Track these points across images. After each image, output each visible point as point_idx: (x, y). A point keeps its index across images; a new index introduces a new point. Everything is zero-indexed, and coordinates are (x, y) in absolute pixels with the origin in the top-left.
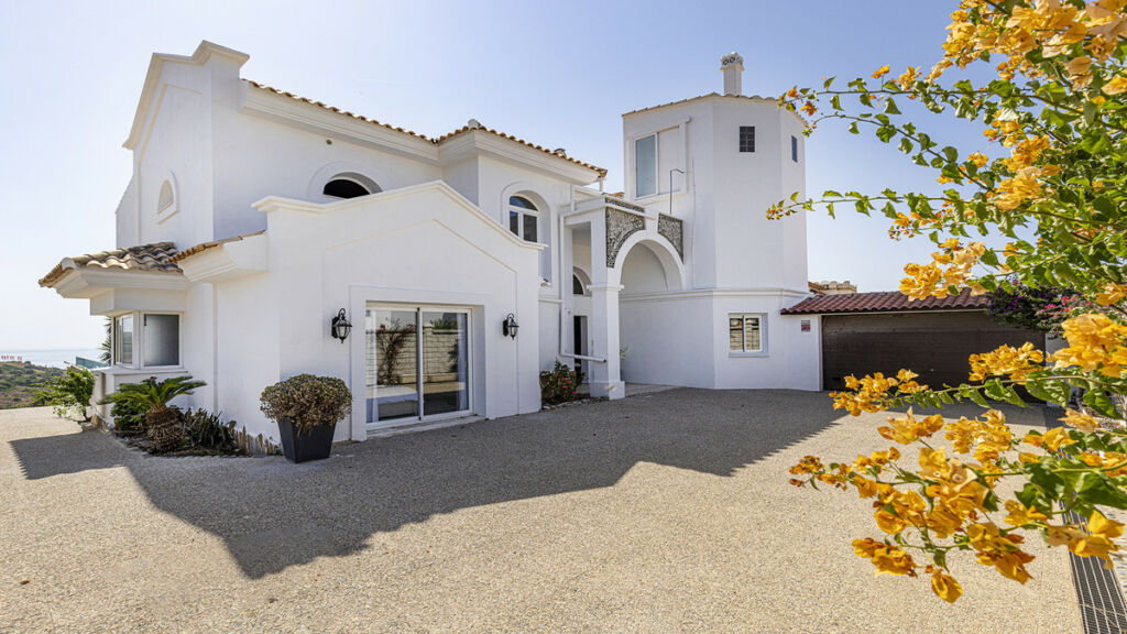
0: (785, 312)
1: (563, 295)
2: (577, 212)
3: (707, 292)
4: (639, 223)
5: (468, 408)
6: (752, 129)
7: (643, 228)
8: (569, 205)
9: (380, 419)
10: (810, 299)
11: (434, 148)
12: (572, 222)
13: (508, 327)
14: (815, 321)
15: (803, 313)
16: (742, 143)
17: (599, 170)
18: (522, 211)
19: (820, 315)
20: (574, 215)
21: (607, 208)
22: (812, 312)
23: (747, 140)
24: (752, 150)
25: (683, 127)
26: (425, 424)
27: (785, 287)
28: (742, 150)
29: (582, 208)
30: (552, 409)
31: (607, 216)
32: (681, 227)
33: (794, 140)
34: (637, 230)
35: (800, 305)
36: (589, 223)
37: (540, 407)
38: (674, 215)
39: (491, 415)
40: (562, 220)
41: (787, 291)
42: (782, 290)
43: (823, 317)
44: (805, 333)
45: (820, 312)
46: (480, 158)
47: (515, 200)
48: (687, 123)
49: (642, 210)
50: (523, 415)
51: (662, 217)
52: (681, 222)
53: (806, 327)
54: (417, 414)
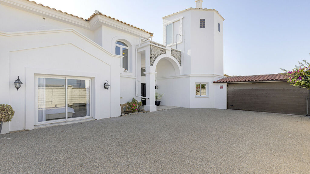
0: (214, 82)
1: (137, 76)
2: (141, 47)
3: (188, 76)
4: (164, 51)
5: (89, 115)
6: (204, 20)
7: (165, 53)
8: (139, 45)
9: (47, 120)
10: (224, 78)
11: (86, 22)
12: (140, 50)
13: (106, 86)
14: (225, 85)
15: (221, 82)
16: (201, 25)
17: (150, 33)
18: (122, 47)
19: (226, 83)
20: (140, 48)
21: (151, 45)
22: (223, 82)
23: (202, 23)
24: (204, 27)
25: (181, 20)
26: (68, 122)
27: (215, 74)
28: (201, 27)
29: (143, 45)
30: (125, 115)
31: (151, 48)
32: (180, 54)
33: (219, 25)
34: (162, 53)
35: (220, 80)
36: (145, 51)
37: (121, 115)
38: (178, 50)
39: (98, 118)
40: (137, 50)
41: (215, 75)
42: (213, 75)
43: (228, 84)
44: (221, 89)
45: (226, 82)
46: (103, 26)
47: (118, 43)
48: (183, 18)
49: (165, 47)
50: (112, 118)
51: (172, 50)
52: (180, 52)
53: (221, 87)
54: (65, 118)
